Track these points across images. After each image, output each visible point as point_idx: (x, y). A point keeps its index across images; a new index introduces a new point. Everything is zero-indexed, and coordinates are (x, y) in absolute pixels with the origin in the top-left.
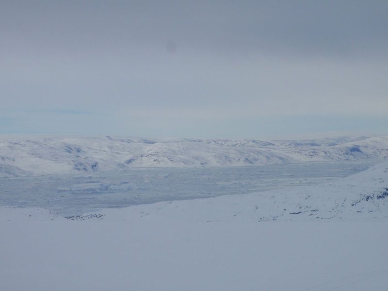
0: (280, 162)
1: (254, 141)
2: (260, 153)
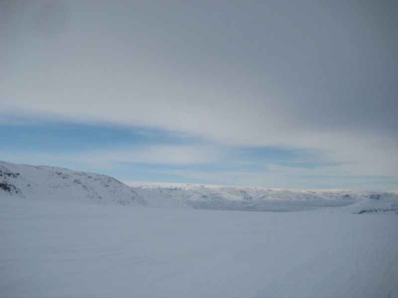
2: (311, 196)
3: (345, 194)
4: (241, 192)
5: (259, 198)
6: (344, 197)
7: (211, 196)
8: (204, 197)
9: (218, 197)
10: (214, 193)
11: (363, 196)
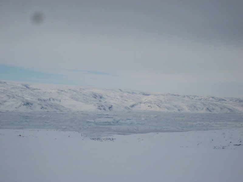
0: (229, 112)
1: (213, 98)
2: (216, 105)
4: (95, 96)
5: (126, 108)
7: (39, 102)
8: (27, 104)
9: (51, 105)
10: (45, 98)
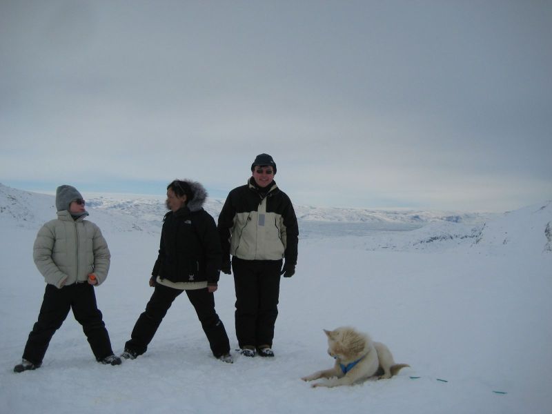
1: (366, 210)
3: (414, 215)
6: (412, 219)
11: (438, 218)
